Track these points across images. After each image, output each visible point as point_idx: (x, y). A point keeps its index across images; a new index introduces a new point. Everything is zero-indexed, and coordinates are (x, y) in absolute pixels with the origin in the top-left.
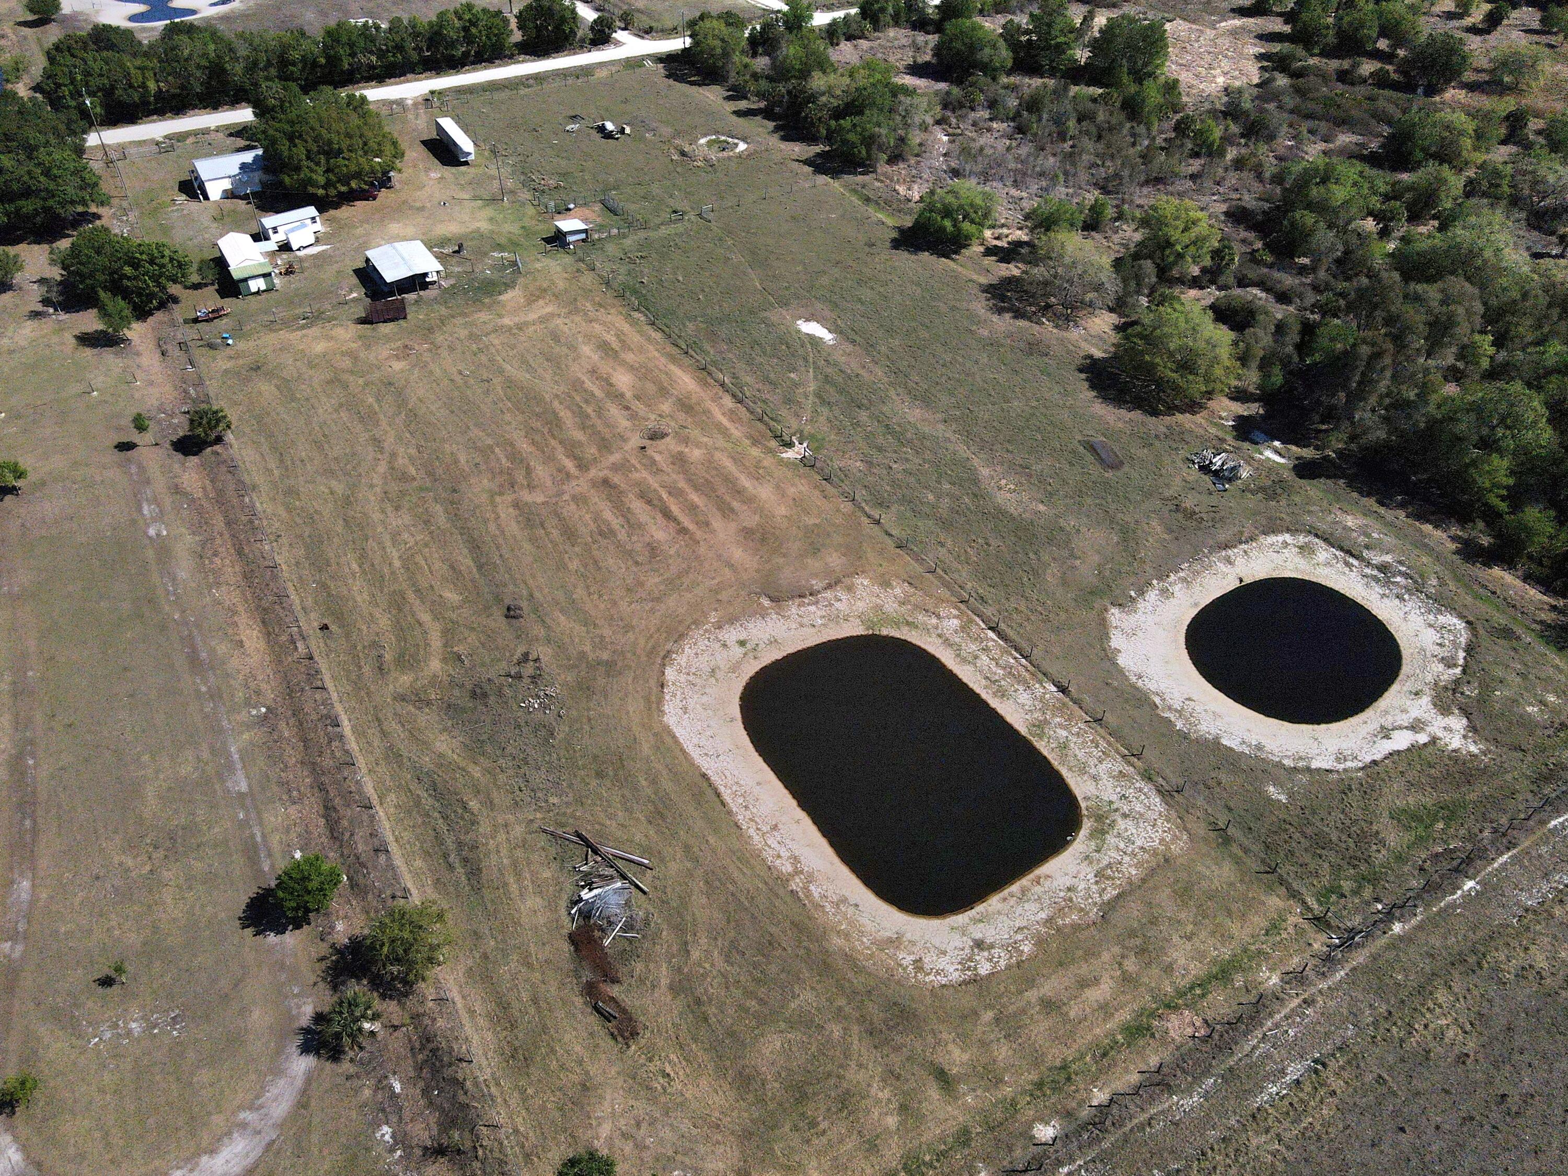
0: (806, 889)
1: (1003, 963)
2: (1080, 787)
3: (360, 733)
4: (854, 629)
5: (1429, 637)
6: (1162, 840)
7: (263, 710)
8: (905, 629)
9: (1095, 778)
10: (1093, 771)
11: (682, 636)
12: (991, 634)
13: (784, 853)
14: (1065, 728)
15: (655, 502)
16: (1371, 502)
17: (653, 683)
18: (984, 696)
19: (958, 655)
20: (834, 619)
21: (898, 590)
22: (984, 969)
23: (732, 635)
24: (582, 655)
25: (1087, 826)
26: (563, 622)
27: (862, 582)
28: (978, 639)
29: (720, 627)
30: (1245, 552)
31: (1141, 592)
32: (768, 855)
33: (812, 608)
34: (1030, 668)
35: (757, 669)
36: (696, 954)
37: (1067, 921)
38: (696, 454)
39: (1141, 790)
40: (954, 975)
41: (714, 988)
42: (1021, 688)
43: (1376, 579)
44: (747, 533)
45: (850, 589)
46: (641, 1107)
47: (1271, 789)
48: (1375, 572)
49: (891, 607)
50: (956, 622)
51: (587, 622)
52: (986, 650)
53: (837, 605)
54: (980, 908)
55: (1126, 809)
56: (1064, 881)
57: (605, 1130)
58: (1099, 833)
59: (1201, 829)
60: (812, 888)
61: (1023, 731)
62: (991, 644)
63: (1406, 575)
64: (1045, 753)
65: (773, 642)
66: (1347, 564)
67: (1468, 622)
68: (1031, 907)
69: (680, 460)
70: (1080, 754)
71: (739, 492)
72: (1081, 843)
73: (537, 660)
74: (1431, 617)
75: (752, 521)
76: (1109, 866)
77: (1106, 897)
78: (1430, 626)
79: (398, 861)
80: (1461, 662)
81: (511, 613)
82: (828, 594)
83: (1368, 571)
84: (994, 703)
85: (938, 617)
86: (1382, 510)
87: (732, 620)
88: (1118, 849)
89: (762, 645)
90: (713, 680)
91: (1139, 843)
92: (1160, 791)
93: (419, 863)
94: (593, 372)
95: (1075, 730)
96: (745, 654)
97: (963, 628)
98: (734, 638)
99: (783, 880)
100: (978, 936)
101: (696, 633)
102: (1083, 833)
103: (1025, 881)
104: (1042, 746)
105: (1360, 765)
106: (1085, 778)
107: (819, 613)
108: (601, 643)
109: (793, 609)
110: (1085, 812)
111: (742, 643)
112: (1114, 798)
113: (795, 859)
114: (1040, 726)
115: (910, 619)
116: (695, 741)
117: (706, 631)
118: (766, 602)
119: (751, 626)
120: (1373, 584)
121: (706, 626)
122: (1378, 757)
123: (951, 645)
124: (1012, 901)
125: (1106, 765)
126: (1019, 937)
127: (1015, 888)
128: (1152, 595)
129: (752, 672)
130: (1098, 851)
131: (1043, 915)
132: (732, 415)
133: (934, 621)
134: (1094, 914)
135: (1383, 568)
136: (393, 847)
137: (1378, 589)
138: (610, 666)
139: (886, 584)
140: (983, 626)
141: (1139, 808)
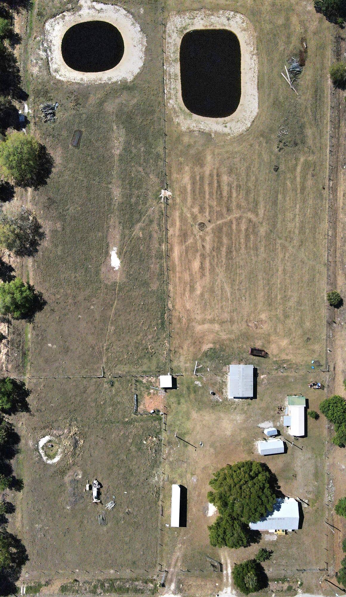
0: (254, 50)
1: (228, 12)
2: (179, 41)
3: (326, 145)
4: (196, 117)
5: (57, 27)
6: (175, 17)
7: (344, 167)
8: (183, 109)
9: (175, 40)
10: (173, 42)
11: (241, 135)
12: (166, 91)
13: (253, 61)
14: (170, 56)
15: (219, 193)
16: (21, 74)
17: (255, 123)
18: (180, 78)
19: (177, 93)
20: (198, 122)
21: (176, 120)
22: (232, 13)
23: (227, 130)
24: (266, 143)
25: (185, 32)
26: (266, 157)
27: (184, 128)
28: (169, 92)
29: (229, 134)
30: (74, 79)
31: (117, 82)
32: (256, 62)
33: (202, 127)
34: (165, 75)
35: (226, 118)
36: (284, 47)
37: (209, 12)
38: (196, 210)
39: (169, 30)
40: (238, 15)
41: (284, 38)
42: (171, 73)
43: (50, 50)
44: (202, 165)
45: (189, 128)
46: (308, 24)
47: (142, 12)
48: (48, 52)
49: (182, 117)
50: (171, 101)
51: (260, 155)
52: (170, 89)
53: (195, 125)
54: (222, 28)
55: (175, 29)
56: (202, 22)
57: (315, 23)
58: (185, 28)
59: (166, 14)
60: (252, 50)
61: (179, 63)
62: (168, 89)
63: (43, 45)
64: (179, 54)
65: (217, 123)
66: (52, 59)
67: (45, 23)
68: (212, 20)
69: (202, 210)
70: (173, 48)
71: (194, 183)
72: (191, 29)
73: (278, 147)
74: (51, 31)
75: (197, 169)
76: (190, 19)
77: (198, 12)
78: (54, 29)
79: (330, 103)
80: (61, 15)
81: (276, 169)
82: (195, 129)
83: (49, 54)
84: (179, 74)
85: (173, 106)
86: (21, 69)
87: (225, 135)
88: (185, 21)
89: (221, 124)
90: (239, 119)
91: (180, 19)
92: (165, 27)
93: (326, 101)
94: (203, 275)
95: (169, 54)
96: (227, 123)
97: (170, 98)
98: (227, 129)
99: (257, 54)
100: (227, 21)
101: (236, 134)
102: (188, 31)
103: (209, 28)
104: (178, 56)
105: (116, 6)
106: (176, 42)
107: (201, 125)
108: (260, 144)
109: (207, 130)
110: (183, 35)
111: (226, 127)
112: (175, 33)
113: (251, 59)
114: (175, 61)
115: (180, 111)
116: (254, 101)
117: (233, 134)
118: (213, 135)
119: (221, 130)
120: (52, 50)
121: (232, 135)
122: (110, 5)
123: (176, 97)
124: (215, 25)
125: (170, 41)
126: (220, 15)
127: (212, 28)
128: (114, 80)
129: (229, 117)
130: (189, 24)
131: (212, 17)
132: (173, 224)
133: (175, 106)
134: (203, 10)
135: (45, 51)
136: (329, 108)
137: (53, 48)
138: (262, 135)
139: (178, 124)
140: (165, 95)
141: (173, 27)
